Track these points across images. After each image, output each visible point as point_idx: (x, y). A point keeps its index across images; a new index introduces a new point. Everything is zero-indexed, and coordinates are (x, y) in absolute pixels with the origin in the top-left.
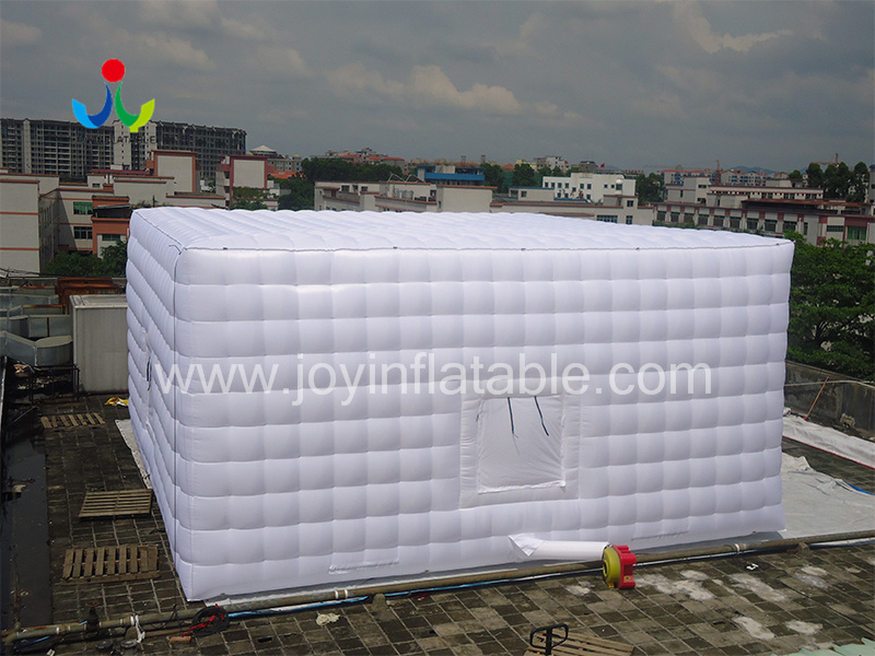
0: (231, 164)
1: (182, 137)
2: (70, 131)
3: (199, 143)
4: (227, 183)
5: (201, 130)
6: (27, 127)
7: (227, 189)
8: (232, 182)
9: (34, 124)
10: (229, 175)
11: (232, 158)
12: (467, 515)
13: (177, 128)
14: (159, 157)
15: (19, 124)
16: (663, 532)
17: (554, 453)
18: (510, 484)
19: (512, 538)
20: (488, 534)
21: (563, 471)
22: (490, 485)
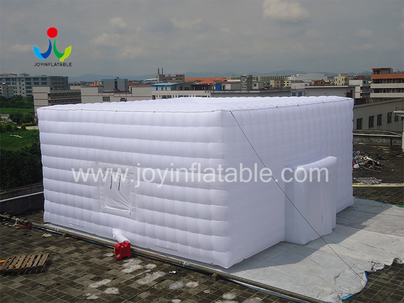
12: (102, 216)
16: (167, 247)
17: (127, 198)
18: (115, 207)
19: (113, 229)
20: (108, 225)
21: (130, 206)
22: (109, 206)
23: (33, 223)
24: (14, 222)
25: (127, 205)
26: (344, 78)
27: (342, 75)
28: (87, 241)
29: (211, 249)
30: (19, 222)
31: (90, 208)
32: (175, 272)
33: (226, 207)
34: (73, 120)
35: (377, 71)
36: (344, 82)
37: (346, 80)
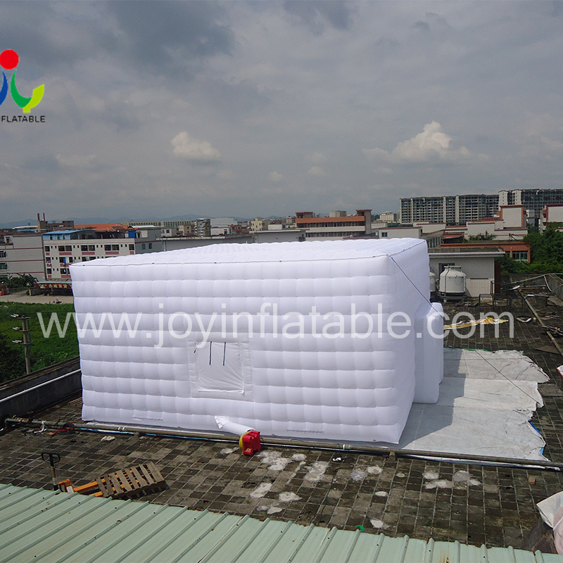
0: (547, 209)
1: (536, 196)
2: (478, 199)
3: (546, 199)
4: (545, 220)
5: (547, 192)
6: (457, 199)
7: (545, 224)
8: (547, 219)
9: (460, 197)
10: (546, 215)
11: (548, 206)
12: (194, 401)
13: (533, 192)
14: (503, 209)
15: (454, 198)
16: (307, 430)
17: (236, 374)
18: (215, 388)
19: (216, 417)
20: (205, 413)
21: (243, 385)
22: (205, 387)
23: (75, 424)
24: (39, 426)
25: (236, 383)
26: (261, 222)
27: (259, 219)
28: (176, 438)
29: (375, 423)
30: (47, 426)
31: (173, 394)
32: (340, 459)
33: (392, 371)
34: (138, 278)
35: (300, 215)
36: (261, 227)
37: (263, 224)
